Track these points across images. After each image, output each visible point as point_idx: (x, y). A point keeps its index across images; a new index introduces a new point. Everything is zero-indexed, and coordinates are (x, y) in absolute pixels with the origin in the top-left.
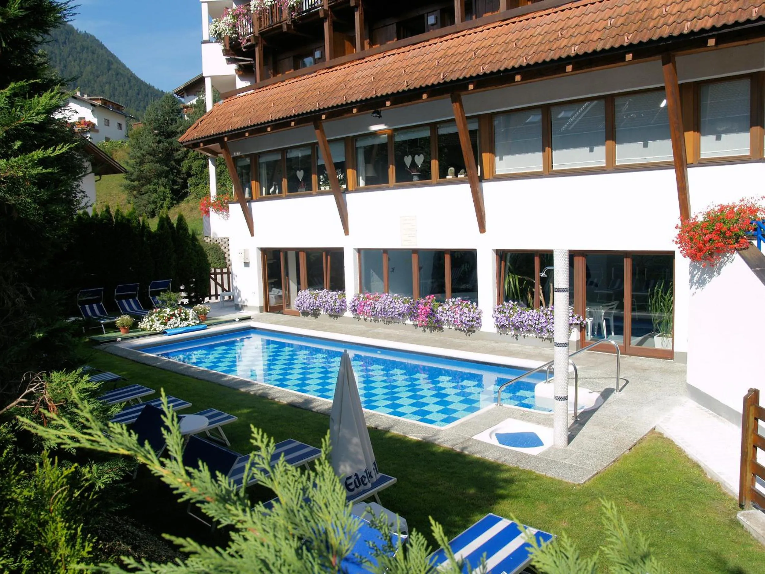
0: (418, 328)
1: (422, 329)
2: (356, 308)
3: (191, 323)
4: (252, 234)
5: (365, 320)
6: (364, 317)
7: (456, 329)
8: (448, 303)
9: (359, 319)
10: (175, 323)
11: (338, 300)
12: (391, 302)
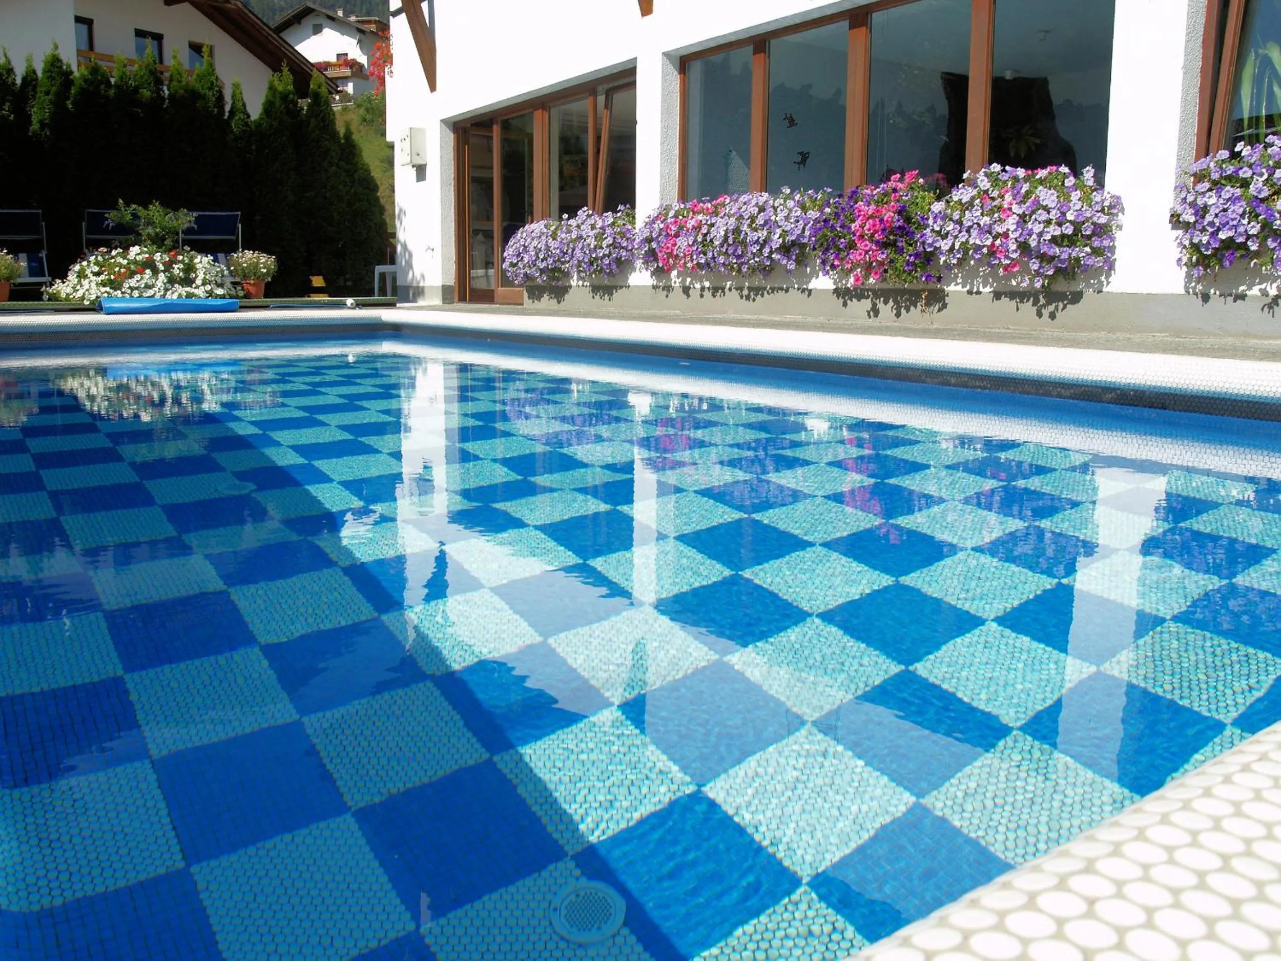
0: (854, 304)
1: (867, 304)
2: (654, 245)
3: (200, 292)
4: (433, 87)
5: (686, 290)
6: (684, 281)
7: (997, 295)
8: (973, 184)
9: (668, 288)
10: (148, 287)
11: (609, 231)
12: (762, 209)
